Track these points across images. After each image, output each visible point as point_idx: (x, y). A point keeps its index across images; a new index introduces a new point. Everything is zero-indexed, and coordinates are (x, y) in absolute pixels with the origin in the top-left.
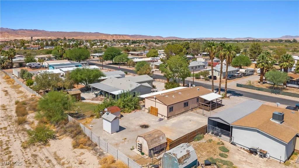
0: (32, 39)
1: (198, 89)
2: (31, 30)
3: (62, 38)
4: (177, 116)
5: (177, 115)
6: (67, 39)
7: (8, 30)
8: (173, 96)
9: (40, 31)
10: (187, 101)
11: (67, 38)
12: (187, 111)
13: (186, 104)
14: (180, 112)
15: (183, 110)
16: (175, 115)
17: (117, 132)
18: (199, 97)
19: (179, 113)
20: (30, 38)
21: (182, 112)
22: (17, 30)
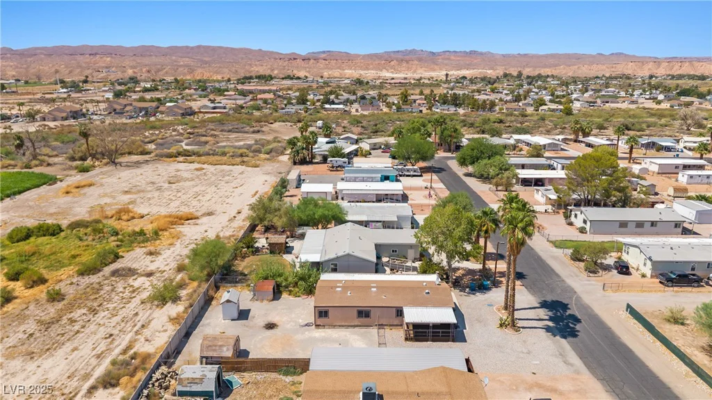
0: (447, 77)
1: (427, 291)
4: (337, 328)
5: (339, 326)
6: (525, 77)
8: (349, 292)
10: (369, 309)
11: (526, 72)
12: (365, 326)
13: (364, 313)
14: (346, 324)
15: (356, 323)
16: (334, 326)
17: (232, 320)
18: (403, 307)
19: (343, 324)
21: (353, 324)
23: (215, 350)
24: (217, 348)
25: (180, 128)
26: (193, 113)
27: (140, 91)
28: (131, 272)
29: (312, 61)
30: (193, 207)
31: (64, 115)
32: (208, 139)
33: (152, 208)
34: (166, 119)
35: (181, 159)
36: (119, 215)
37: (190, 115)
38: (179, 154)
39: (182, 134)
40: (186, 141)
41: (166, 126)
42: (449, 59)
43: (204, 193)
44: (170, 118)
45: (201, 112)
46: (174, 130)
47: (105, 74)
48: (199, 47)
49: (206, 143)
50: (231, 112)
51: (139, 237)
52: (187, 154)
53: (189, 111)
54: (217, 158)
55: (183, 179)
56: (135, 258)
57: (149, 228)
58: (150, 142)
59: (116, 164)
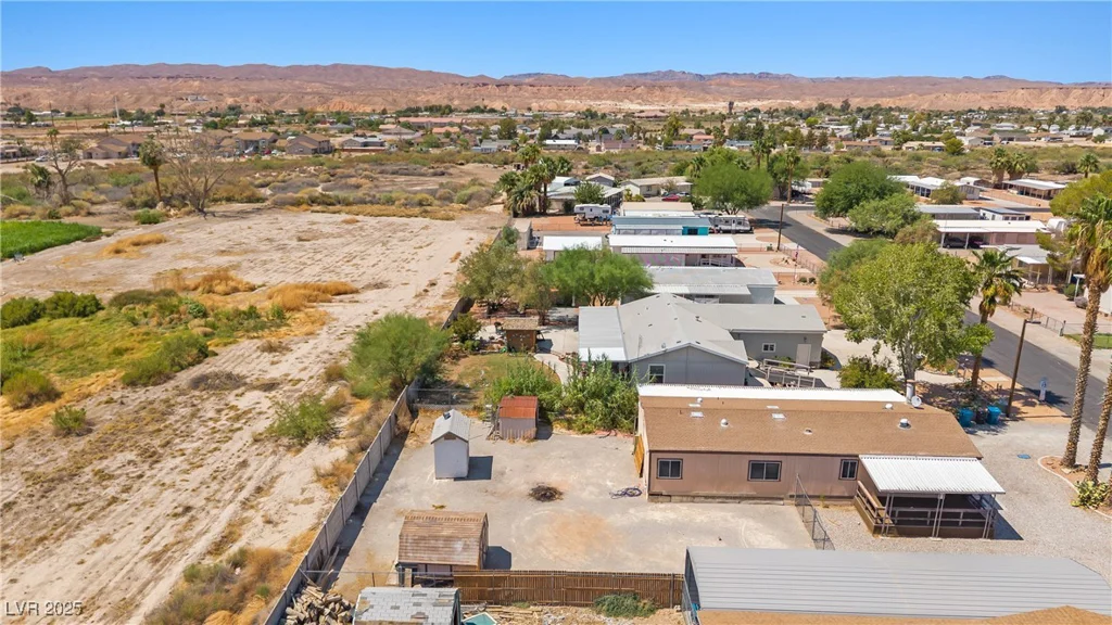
0: (731, 108)
1: (904, 421)
2: (752, 74)
3: (838, 105)
4: (702, 502)
5: (706, 497)
6: (855, 109)
7: (684, 76)
8: (724, 421)
9: (778, 77)
10: (776, 458)
11: (855, 103)
12: (766, 498)
13: (765, 469)
14: (721, 493)
15: (746, 491)
16: (694, 497)
17: (456, 479)
18: (857, 456)
19: (714, 492)
20: (726, 104)
21: (737, 494)
22: (710, 77)
23: (435, 549)
24: (440, 544)
25: (311, 168)
26: (332, 151)
28: (233, 382)
29: (512, 88)
30: (346, 275)
31: (123, 149)
32: (360, 181)
33: (270, 276)
34: (289, 157)
35: (317, 207)
36: (208, 284)
37: (327, 152)
38: (313, 201)
39: (315, 175)
40: (323, 185)
41: (288, 166)
42: (728, 85)
43: (363, 255)
44: (295, 157)
45: (344, 150)
46: (303, 171)
47: (191, 103)
49: (358, 186)
50: (393, 150)
51: (247, 321)
52: (326, 201)
53: (325, 147)
54: (378, 207)
55: (323, 235)
56: (240, 356)
57: (265, 306)
58: (262, 186)
59: (205, 214)
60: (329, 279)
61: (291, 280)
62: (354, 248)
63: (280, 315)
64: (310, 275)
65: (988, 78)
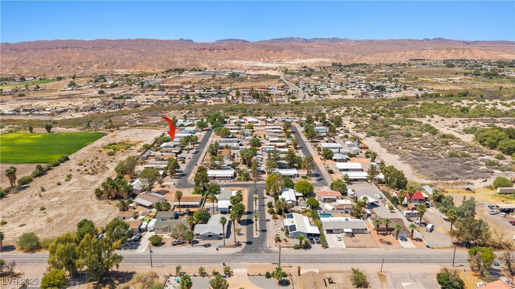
25: (134, 114)
26: (139, 106)
27: (109, 88)
28: (132, 149)
30: (142, 140)
32: (145, 120)
33: (133, 140)
34: (128, 109)
35: (137, 127)
36: (127, 141)
37: (137, 107)
38: (137, 126)
39: (136, 118)
40: (138, 121)
41: (129, 113)
43: (144, 137)
44: (130, 109)
45: (142, 105)
46: (133, 116)
47: (83, 71)
48: (137, 40)
49: (145, 121)
50: (155, 105)
51: (132, 145)
52: (139, 126)
53: (137, 105)
54: (148, 127)
55: (139, 134)
56: (132, 147)
57: (134, 143)
58: (126, 121)
59: (119, 130)
60: (140, 140)
61: (136, 140)
62: (143, 136)
63: (135, 144)
64: (138, 140)
65: (435, 39)
